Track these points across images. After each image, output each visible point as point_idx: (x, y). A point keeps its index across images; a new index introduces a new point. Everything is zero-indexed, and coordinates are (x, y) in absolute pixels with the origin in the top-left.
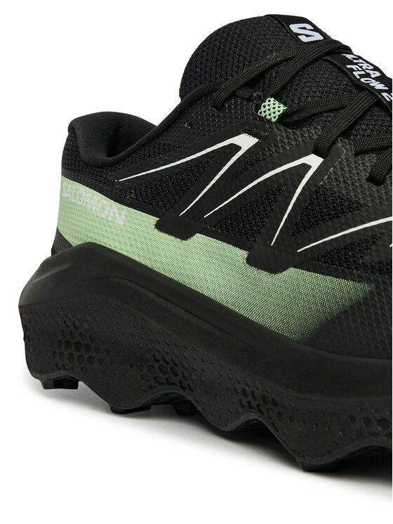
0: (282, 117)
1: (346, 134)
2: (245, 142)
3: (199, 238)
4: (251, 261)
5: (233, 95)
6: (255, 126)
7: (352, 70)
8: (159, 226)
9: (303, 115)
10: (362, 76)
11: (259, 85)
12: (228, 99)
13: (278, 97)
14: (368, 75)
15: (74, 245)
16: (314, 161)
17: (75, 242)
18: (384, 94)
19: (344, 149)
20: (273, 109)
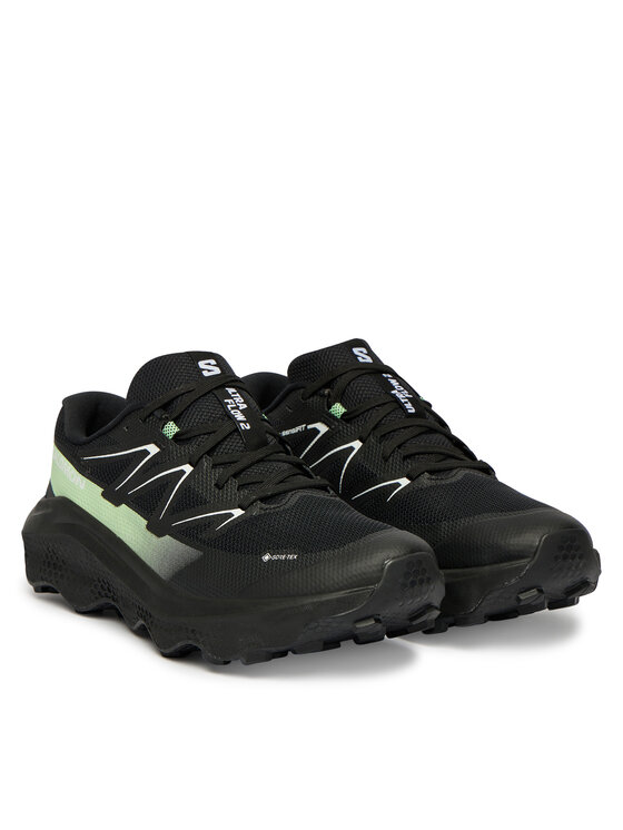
0: (176, 436)
1: (210, 452)
2: (153, 449)
3: (124, 506)
4: (148, 527)
5: (152, 414)
6: (160, 440)
7: (228, 403)
8: (103, 494)
9: (189, 436)
10: (233, 408)
11: (168, 410)
12: (149, 416)
13: (176, 421)
14: (237, 408)
15: (56, 495)
16: (188, 469)
17: (57, 493)
18: (242, 424)
19: (206, 463)
20: (171, 429)
